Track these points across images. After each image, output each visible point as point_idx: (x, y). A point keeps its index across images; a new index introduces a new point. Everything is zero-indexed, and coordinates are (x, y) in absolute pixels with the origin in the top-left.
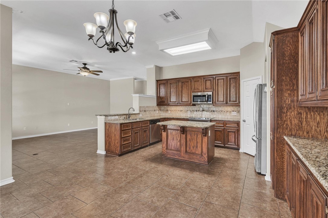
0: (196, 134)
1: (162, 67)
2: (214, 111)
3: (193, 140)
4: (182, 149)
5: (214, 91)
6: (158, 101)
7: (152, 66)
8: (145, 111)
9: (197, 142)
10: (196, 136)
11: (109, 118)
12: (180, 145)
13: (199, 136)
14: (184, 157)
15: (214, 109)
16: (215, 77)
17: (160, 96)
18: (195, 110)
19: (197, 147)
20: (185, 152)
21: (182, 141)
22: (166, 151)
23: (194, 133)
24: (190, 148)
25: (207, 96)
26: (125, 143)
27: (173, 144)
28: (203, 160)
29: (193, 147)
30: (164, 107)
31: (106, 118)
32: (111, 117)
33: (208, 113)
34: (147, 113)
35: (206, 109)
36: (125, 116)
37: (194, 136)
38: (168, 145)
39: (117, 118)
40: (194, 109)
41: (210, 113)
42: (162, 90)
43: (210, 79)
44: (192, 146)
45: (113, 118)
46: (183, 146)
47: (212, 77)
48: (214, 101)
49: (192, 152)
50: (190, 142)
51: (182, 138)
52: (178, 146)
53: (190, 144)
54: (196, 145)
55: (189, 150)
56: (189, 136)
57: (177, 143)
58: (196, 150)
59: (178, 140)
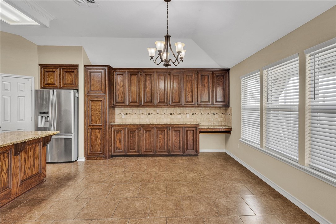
0: (33, 148)
3: (30, 158)
4: (14, 181)
9: (34, 159)
10: (33, 150)
13: (36, 150)
14: (17, 192)
19: (34, 166)
20: (19, 183)
23: (31, 148)
28: (42, 177)
29: (29, 169)
37: (31, 151)
44: (27, 168)
49: (27, 177)
50: (26, 163)
51: (15, 163)
52: (4, 182)
53: (24, 166)
54: (33, 163)
55: (24, 176)
56: (24, 154)
57: (2, 177)
58: (34, 170)
59: (3, 170)
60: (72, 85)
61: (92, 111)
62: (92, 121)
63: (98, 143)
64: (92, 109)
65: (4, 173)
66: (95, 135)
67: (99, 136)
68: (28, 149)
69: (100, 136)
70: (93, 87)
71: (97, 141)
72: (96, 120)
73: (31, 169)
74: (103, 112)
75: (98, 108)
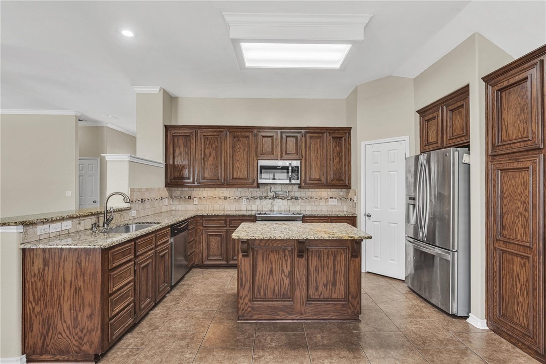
0: (332, 254)
1: (176, 98)
2: (296, 198)
3: (326, 269)
4: (298, 293)
5: (303, 159)
6: (171, 176)
7: (155, 90)
8: (143, 201)
9: (335, 273)
10: (332, 258)
11: (40, 229)
12: (292, 284)
13: (339, 259)
14: (303, 312)
15: (297, 194)
16: (306, 132)
17: (176, 163)
18: (259, 196)
19: (334, 284)
20: (305, 300)
21: (297, 275)
22: (249, 304)
23: (328, 253)
24: (317, 289)
25: (290, 168)
26: (117, 311)
27: (271, 285)
28: (349, 311)
29: (326, 286)
30: (180, 189)
31: (25, 233)
32: (46, 226)
33: (285, 202)
34: (147, 205)
35: (280, 194)
36: (92, 220)
37: (328, 258)
38: (256, 288)
39: (70, 227)
40: (255, 194)
41: (290, 203)
42: (182, 149)
43: (296, 135)
44: (322, 283)
45: (55, 228)
46: (299, 285)
47: (299, 132)
48: (303, 178)
49: (322, 297)
50: (318, 274)
51: (298, 267)
52: (285, 288)
53: (316, 278)
54: (332, 279)
55: (315, 293)
56: (315, 260)
57: (282, 280)
58: (333, 291)
59: (284, 272)
60: (461, 137)
61: (505, 201)
62: (503, 228)
63: (521, 299)
64: (505, 195)
65: (285, 276)
66: (513, 271)
67: (523, 277)
68: (322, 254)
69: (527, 280)
70: (507, 131)
71: (518, 291)
72: (516, 227)
73: (328, 287)
74: (534, 206)
75: (519, 191)
